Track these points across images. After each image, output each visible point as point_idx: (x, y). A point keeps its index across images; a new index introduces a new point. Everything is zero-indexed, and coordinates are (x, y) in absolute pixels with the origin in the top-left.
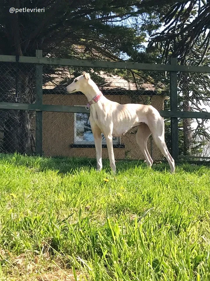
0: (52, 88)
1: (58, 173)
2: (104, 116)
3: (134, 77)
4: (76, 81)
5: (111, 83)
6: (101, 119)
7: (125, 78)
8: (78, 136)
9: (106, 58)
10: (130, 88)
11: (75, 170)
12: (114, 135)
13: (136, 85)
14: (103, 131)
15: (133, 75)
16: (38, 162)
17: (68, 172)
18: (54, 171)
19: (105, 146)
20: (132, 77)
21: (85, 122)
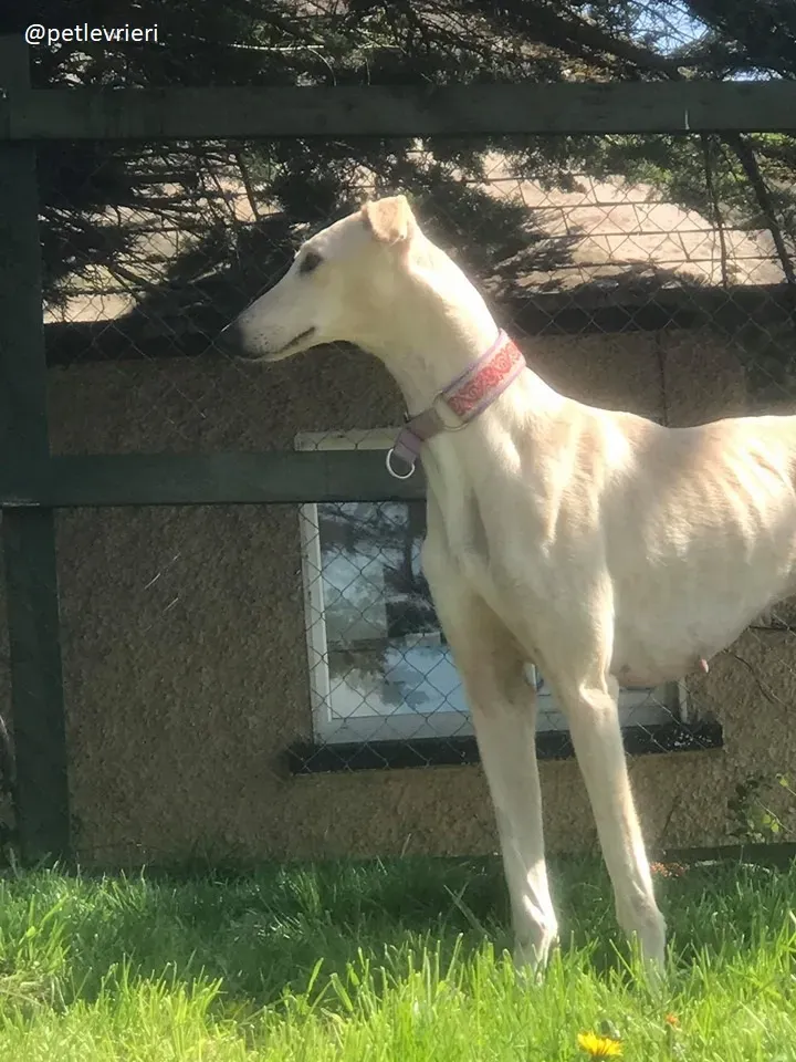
0: (115, 308)
1: (215, 1000)
2: (539, 526)
3: (760, 187)
4: (312, 262)
5: (574, 235)
6: (513, 555)
7: (685, 195)
8: (338, 680)
9: (524, 48)
10: (736, 269)
11: (343, 974)
12: (625, 669)
13: (779, 243)
14: (536, 650)
15: (750, 168)
16: (50, 925)
17: (287, 994)
18: (182, 993)
19: (556, 746)
20: (742, 185)
21: (394, 558)
